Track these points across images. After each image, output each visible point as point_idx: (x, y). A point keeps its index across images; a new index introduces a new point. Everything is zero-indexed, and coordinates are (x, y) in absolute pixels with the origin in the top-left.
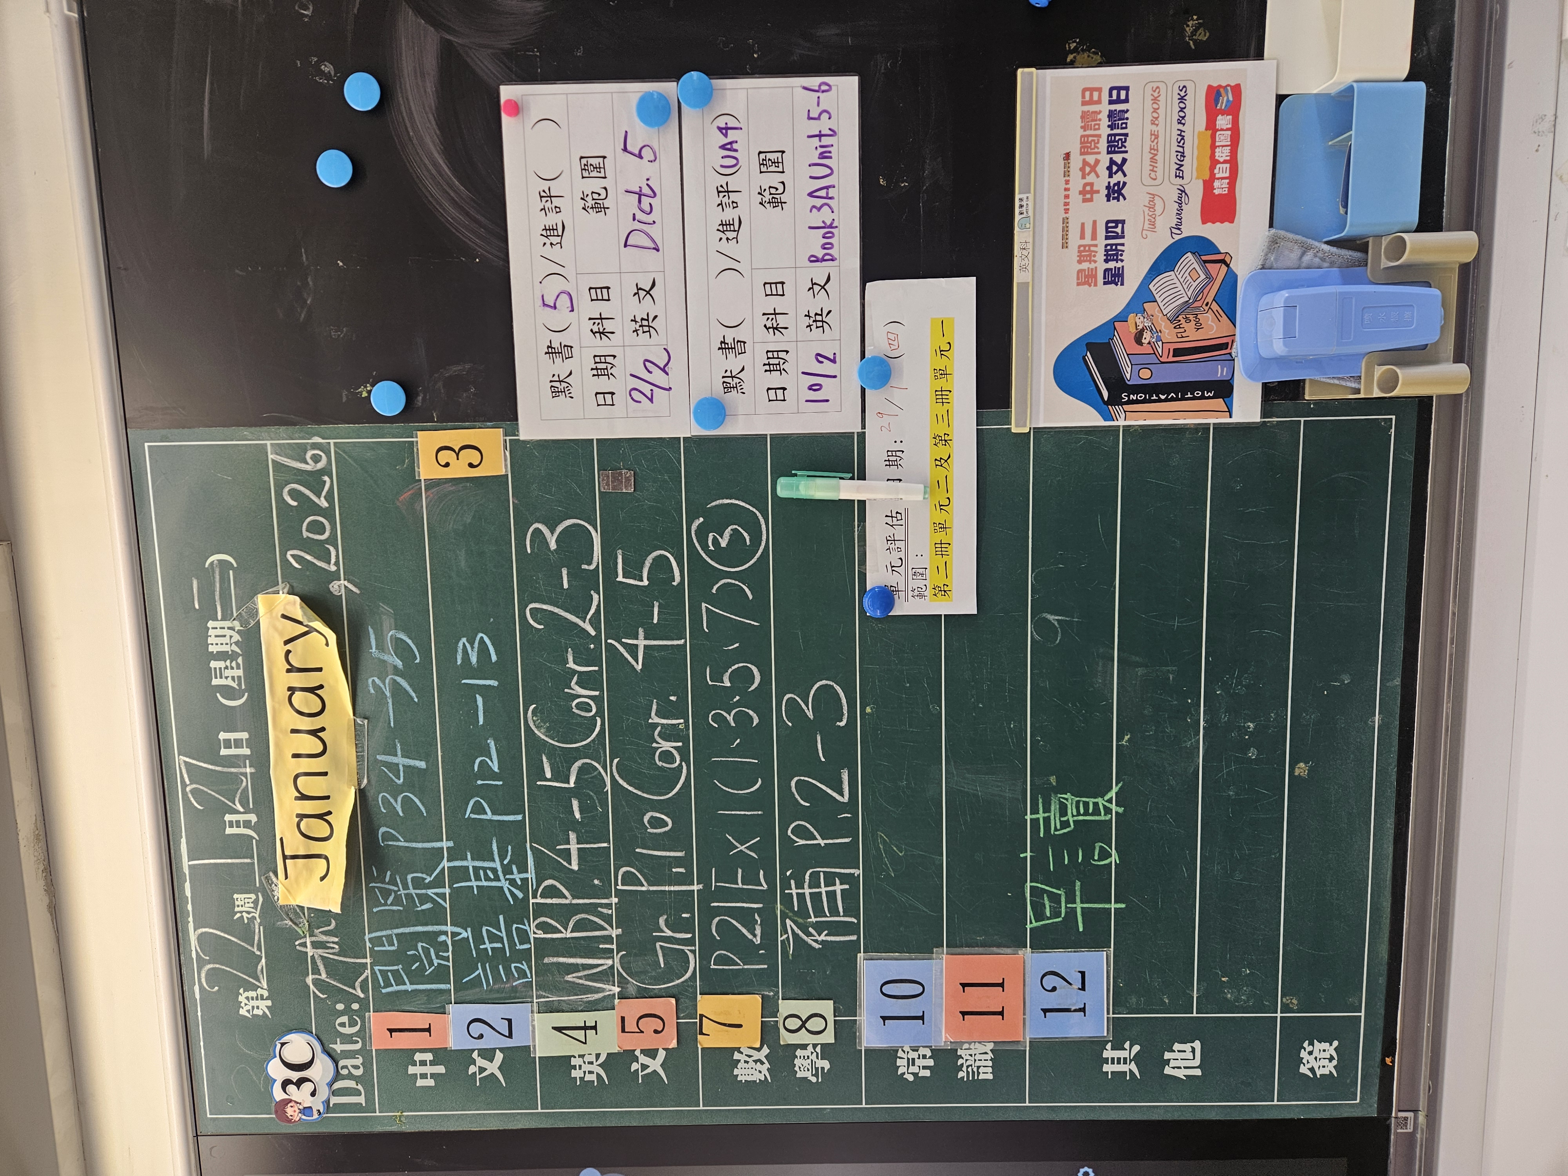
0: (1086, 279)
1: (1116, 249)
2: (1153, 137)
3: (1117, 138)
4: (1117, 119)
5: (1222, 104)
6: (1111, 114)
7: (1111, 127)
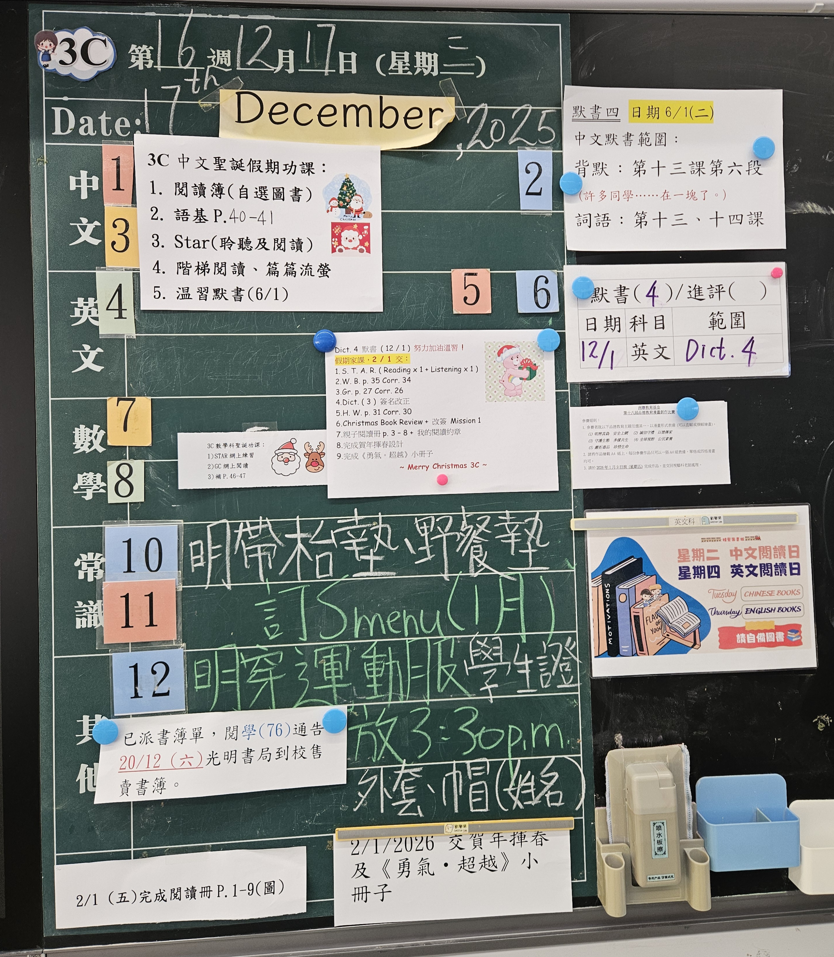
0: (683, 554)
1: (701, 573)
2: (770, 592)
3: (770, 570)
4: (781, 568)
5: (791, 635)
6: (783, 565)
7: (776, 565)
